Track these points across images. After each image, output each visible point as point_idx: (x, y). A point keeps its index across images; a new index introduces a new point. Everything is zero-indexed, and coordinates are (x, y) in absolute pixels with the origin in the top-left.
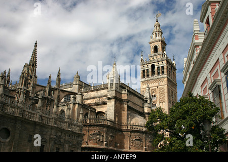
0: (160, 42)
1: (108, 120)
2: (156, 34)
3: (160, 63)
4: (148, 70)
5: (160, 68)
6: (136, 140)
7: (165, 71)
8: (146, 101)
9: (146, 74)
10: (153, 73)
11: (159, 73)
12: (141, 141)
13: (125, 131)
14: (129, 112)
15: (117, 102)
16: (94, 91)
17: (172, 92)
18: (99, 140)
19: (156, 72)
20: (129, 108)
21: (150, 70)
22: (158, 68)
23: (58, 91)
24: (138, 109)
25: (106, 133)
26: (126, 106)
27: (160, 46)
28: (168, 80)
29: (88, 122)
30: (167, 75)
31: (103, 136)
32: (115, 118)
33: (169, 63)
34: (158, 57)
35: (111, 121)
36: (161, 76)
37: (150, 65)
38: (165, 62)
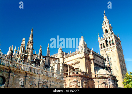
0: (109, 27)
1: (81, 72)
2: (105, 22)
3: (111, 38)
4: (103, 43)
5: (111, 41)
6: (102, 84)
7: (114, 42)
8: (106, 60)
9: (103, 46)
10: (107, 45)
11: (110, 44)
12: (106, 84)
13: (94, 79)
14: (95, 67)
15: (87, 60)
16: (71, 56)
17: (121, 55)
18: (77, 86)
19: (109, 44)
20: (95, 64)
21: (105, 43)
22: (110, 41)
23: (48, 58)
24: (101, 65)
25: (81, 81)
26: (93, 62)
27: (109, 29)
28: (117, 48)
29: (68, 74)
30: (116, 44)
31: (79, 83)
32: (86, 70)
33: (116, 38)
34: (109, 35)
35: (84, 72)
36: (112, 46)
37: (104, 41)
38: (113, 37)
